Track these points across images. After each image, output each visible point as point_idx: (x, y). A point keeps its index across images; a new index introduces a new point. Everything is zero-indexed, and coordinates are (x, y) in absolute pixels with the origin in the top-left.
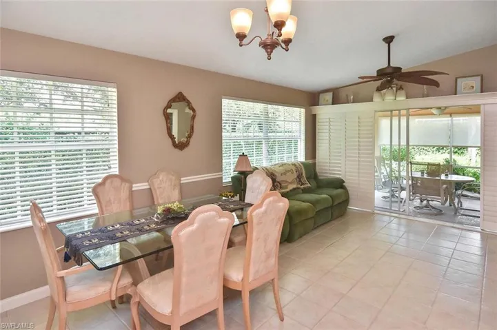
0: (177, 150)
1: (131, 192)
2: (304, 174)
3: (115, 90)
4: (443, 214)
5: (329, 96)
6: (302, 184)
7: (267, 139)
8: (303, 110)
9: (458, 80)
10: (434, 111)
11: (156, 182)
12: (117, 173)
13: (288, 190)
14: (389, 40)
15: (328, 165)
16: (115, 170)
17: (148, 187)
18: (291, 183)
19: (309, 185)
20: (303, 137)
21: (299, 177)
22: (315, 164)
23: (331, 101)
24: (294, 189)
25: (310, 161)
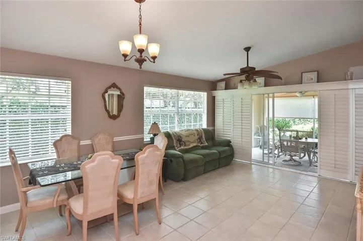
0: (111, 120)
1: (79, 147)
2: (204, 137)
3: (70, 82)
4: (301, 165)
5: (223, 84)
6: (202, 143)
7: (178, 113)
8: (205, 94)
9: (303, 74)
10: (297, 94)
11: (96, 140)
12: (70, 134)
13: (190, 147)
14: (248, 49)
15: (222, 130)
16: (69, 132)
17: (91, 143)
18: (192, 143)
19: (207, 144)
20: (206, 111)
21: (200, 139)
22: (214, 130)
23: (224, 87)
24: (194, 147)
25: (211, 128)
